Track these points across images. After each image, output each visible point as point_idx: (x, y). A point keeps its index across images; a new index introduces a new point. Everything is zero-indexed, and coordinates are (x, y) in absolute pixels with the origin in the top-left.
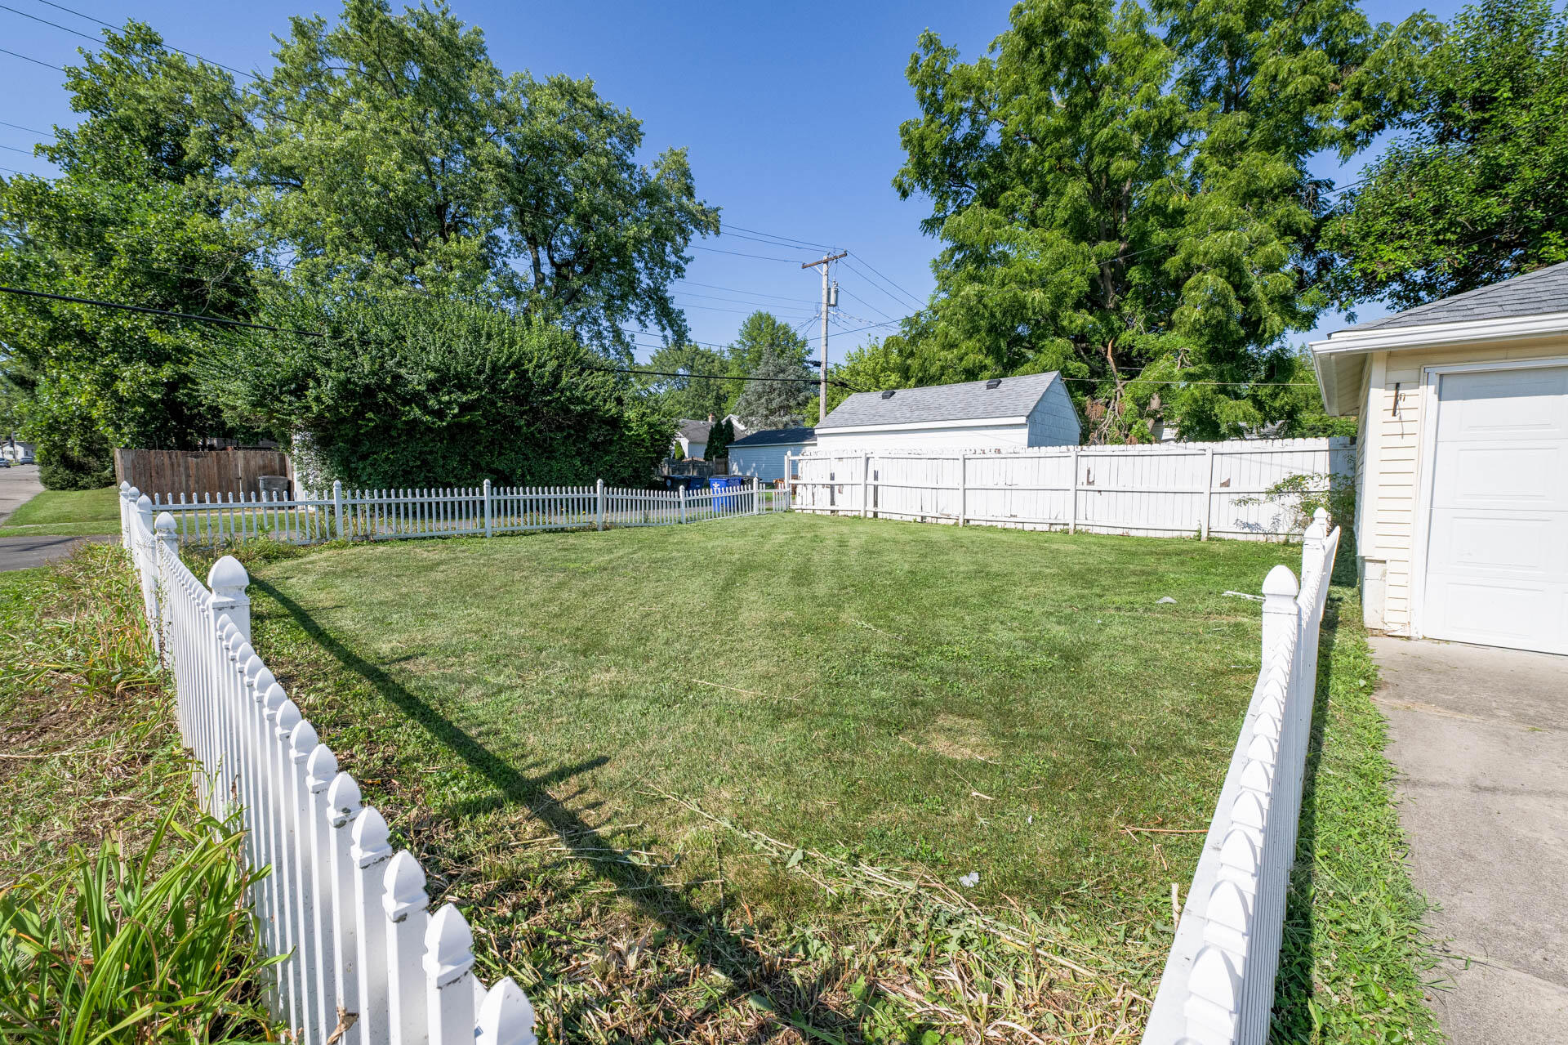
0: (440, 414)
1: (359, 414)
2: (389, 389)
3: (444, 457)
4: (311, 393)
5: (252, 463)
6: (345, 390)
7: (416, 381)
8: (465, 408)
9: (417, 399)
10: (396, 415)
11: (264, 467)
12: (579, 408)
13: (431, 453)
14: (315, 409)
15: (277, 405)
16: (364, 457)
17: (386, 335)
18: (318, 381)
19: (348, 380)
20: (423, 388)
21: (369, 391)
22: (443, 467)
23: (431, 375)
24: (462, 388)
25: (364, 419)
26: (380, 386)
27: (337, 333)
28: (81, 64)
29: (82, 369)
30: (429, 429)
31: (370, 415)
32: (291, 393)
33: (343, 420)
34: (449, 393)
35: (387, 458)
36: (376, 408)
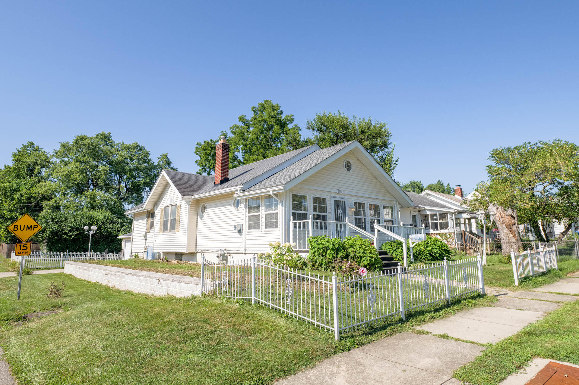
0: (71, 236)
1: (54, 237)
2: (61, 232)
3: (72, 246)
4: (44, 234)
5: (34, 247)
6: (51, 233)
7: (67, 230)
8: (76, 235)
9: (66, 234)
10: (62, 237)
11: (36, 248)
12: (106, 233)
13: (69, 245)
14: (45, 237)
15: (38, 236)
16: (54, 246)
17: (64, 219)
18: (46, 231)
19: (53, 230)
20: (67, 231)
21: (57, 232)
22: (71, 248)
23: (70, 229)
24: (77, 231)
25: (54, 238)
26: (59, 231)
27: (53, 220)
28: (16, 152)
29: (2, 225)
30: (68, 240)
31: (56, 237)
32: (41, 233)
33: (51, 238)
34: (74, 232)
35: (59, 246)
36: (57, 236)
